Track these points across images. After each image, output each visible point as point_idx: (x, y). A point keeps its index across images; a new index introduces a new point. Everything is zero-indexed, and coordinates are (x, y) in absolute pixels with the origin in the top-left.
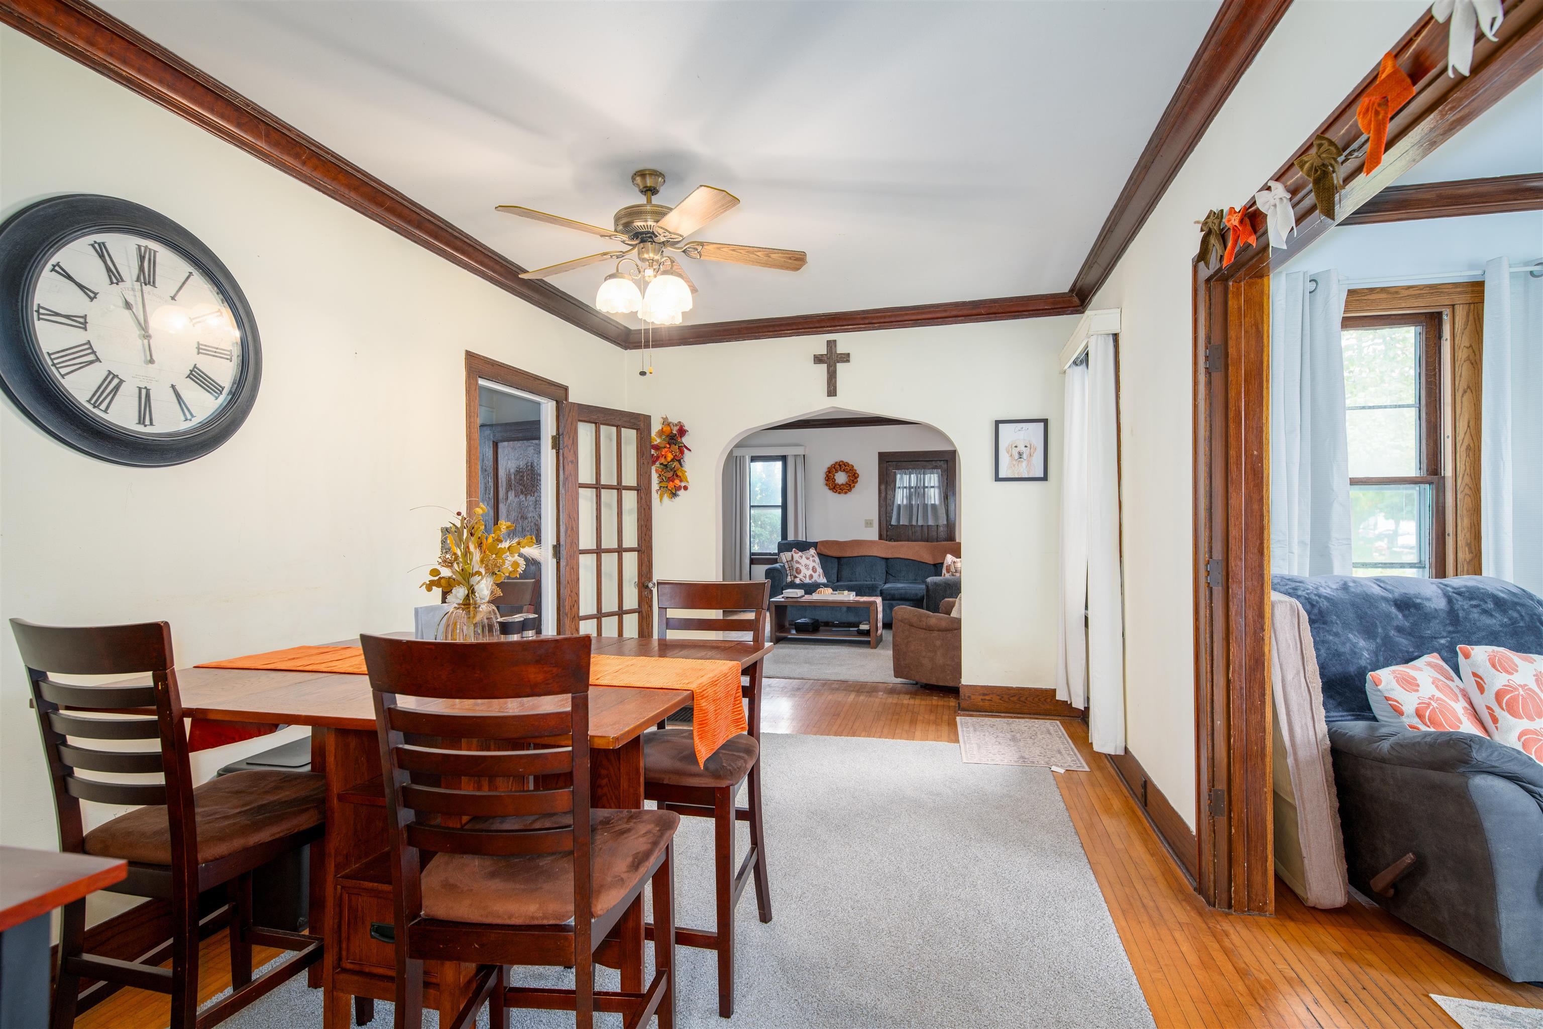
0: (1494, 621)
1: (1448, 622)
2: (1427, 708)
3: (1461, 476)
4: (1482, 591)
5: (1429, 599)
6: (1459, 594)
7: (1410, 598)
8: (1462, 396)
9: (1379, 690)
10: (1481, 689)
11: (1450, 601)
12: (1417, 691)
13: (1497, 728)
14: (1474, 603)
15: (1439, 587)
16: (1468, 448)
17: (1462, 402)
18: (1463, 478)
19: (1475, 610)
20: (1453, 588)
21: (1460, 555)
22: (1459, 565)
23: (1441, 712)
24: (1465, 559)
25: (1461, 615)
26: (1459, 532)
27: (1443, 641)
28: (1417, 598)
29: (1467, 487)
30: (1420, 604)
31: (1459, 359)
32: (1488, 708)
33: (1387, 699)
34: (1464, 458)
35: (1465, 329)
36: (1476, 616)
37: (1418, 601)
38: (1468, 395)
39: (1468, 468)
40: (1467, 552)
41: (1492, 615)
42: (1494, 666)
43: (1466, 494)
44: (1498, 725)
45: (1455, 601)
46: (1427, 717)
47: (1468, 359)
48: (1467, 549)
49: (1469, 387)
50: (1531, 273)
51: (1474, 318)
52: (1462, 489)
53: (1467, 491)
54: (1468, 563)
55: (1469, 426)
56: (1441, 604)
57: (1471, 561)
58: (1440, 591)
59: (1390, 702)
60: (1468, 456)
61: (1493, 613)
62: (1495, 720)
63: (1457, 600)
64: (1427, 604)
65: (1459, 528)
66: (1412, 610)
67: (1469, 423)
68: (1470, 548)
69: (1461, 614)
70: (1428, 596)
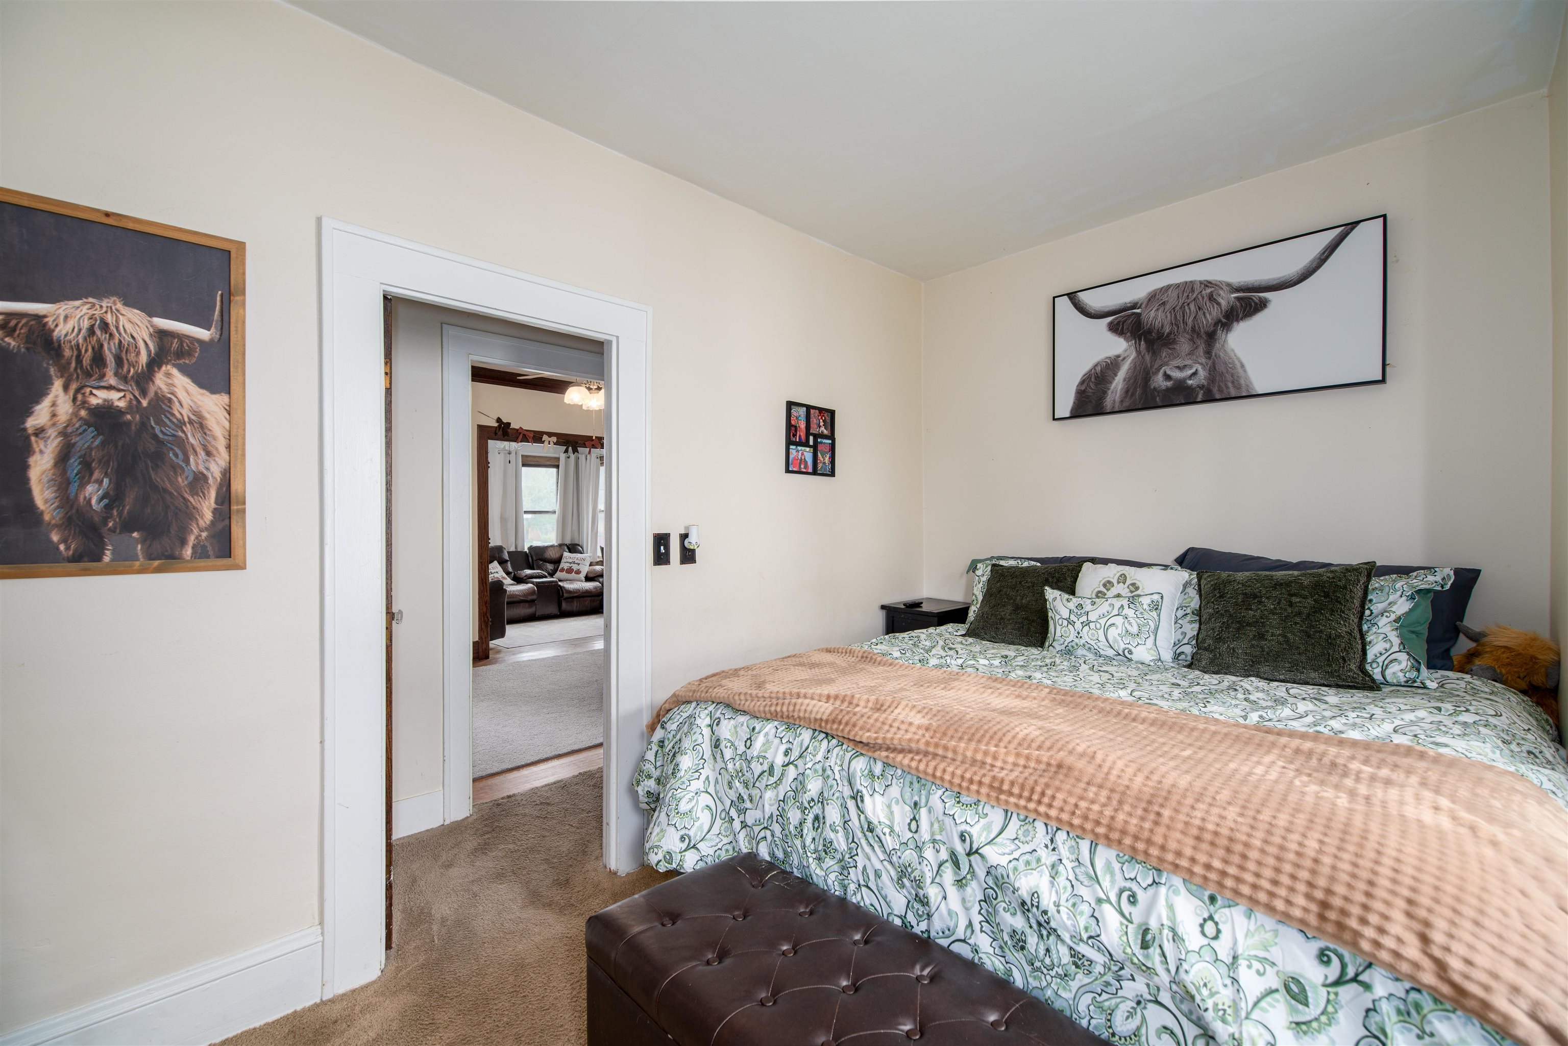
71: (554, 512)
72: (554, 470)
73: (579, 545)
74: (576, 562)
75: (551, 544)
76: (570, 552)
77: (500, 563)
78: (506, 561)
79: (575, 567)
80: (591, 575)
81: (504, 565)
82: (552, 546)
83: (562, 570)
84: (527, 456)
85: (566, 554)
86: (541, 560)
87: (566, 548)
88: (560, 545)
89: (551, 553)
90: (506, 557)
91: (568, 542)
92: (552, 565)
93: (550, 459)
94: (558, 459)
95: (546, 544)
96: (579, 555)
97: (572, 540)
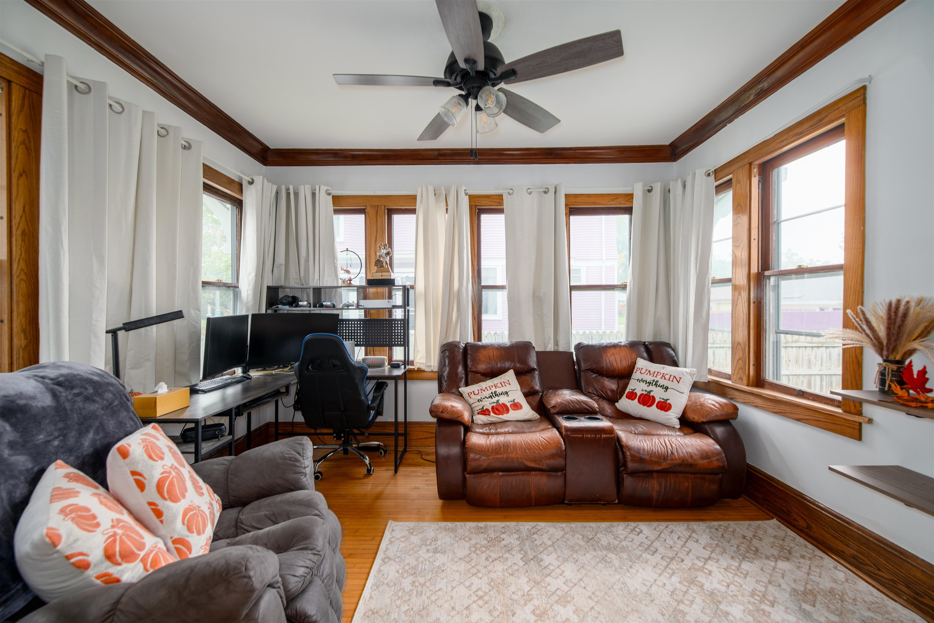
0: (97, 406)
1: (58, 419)
2: (114, 541)
3: (17, 260)
4: (78, 377)
5: (33, 398)
6: (59, 384)
7: (13, 402)
8: (18, 179)
9: (58, 552)
10: (141, 486)
11: (55, 396)
12: (98, 525)
13: (162, 522)
14: (76, 391)
15: (37, 381)
16: (23, 233)
17: (18, 185)
18: (19, 262)
19: (79, 399)
20: (52, 379)
21: (16, 341)
22: (15, 353)
23: (128, 536)
24: (21, 346)
25: (68, 407)
26: (15, 317)
27: (56, 443)
28: (21, 399)
29: (22, 272)
30: (25, 406)
31: (16, 139)
32: (150, 504)
33: (68, 558)
34: (19, 242)
35: (21, 111)
36: (80, 404)
37: (22, 402)
38: (23, 180)
39: (23, 253)
40: (23, 339)
41: (94, 401)
42: (150, 457)
43: (22, 280)
44: (163, 518)
45: (59, 394)
46: (118, 554)
47: (23, 143)
48: (22, 335)
49: (24, 171)
50: (76, 87)
51: (29, 105)
52: (18, 273)
53: (23, 276)
54: (24, 349)
55: (24, 211)
56: (47, 400)
57: (26, 346)
58: (41, 386)
59: (73, 560)
60: (23, 240)
61: (95, 398)
62: (159, 514)
63: (60, 392)
64: (34, 403)
65: (15, 314)
66: (19, 416)
67: (24, 207)
68: (25, 334)
69: (68, 405)
70: (32, 394)
71: (623, 287)
72: (627, 217)
73: (668, 345)
74: (662, 382)
75: (615, 341)
76: (651, 359)
77: (519, 374)
78: (534, 369)
79: (658, 394)
80: (694, 417)
81: (527, 377)
82: (615, 346)
83: (632, 396)
84: (576, 196)
85: (642, 363)
86: (593, 371)
87: (642, 349)
88: (633, 346)
89: (612, 358)
90: (533, 362)
91: (648, 338)
92: (615, 381)
93: (616, 196)
94: (630, 197)
95: (605, 341)
96: (669, 370)
97: (655, 335)
